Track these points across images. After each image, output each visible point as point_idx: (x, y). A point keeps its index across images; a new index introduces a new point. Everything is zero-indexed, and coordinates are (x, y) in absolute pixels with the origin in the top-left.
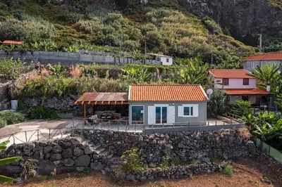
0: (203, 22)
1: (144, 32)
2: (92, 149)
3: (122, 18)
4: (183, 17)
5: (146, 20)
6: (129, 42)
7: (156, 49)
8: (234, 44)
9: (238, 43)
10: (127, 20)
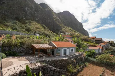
0: (42, 25)
1: (26, 27)
2: (54, 68)
3: (18, 22)
4: (37, 23)
5: (26, 23)
6: (22, 29)
7: (31, 32)
8: (51, 32)
9: (52, 32)
10: (20, 23)
